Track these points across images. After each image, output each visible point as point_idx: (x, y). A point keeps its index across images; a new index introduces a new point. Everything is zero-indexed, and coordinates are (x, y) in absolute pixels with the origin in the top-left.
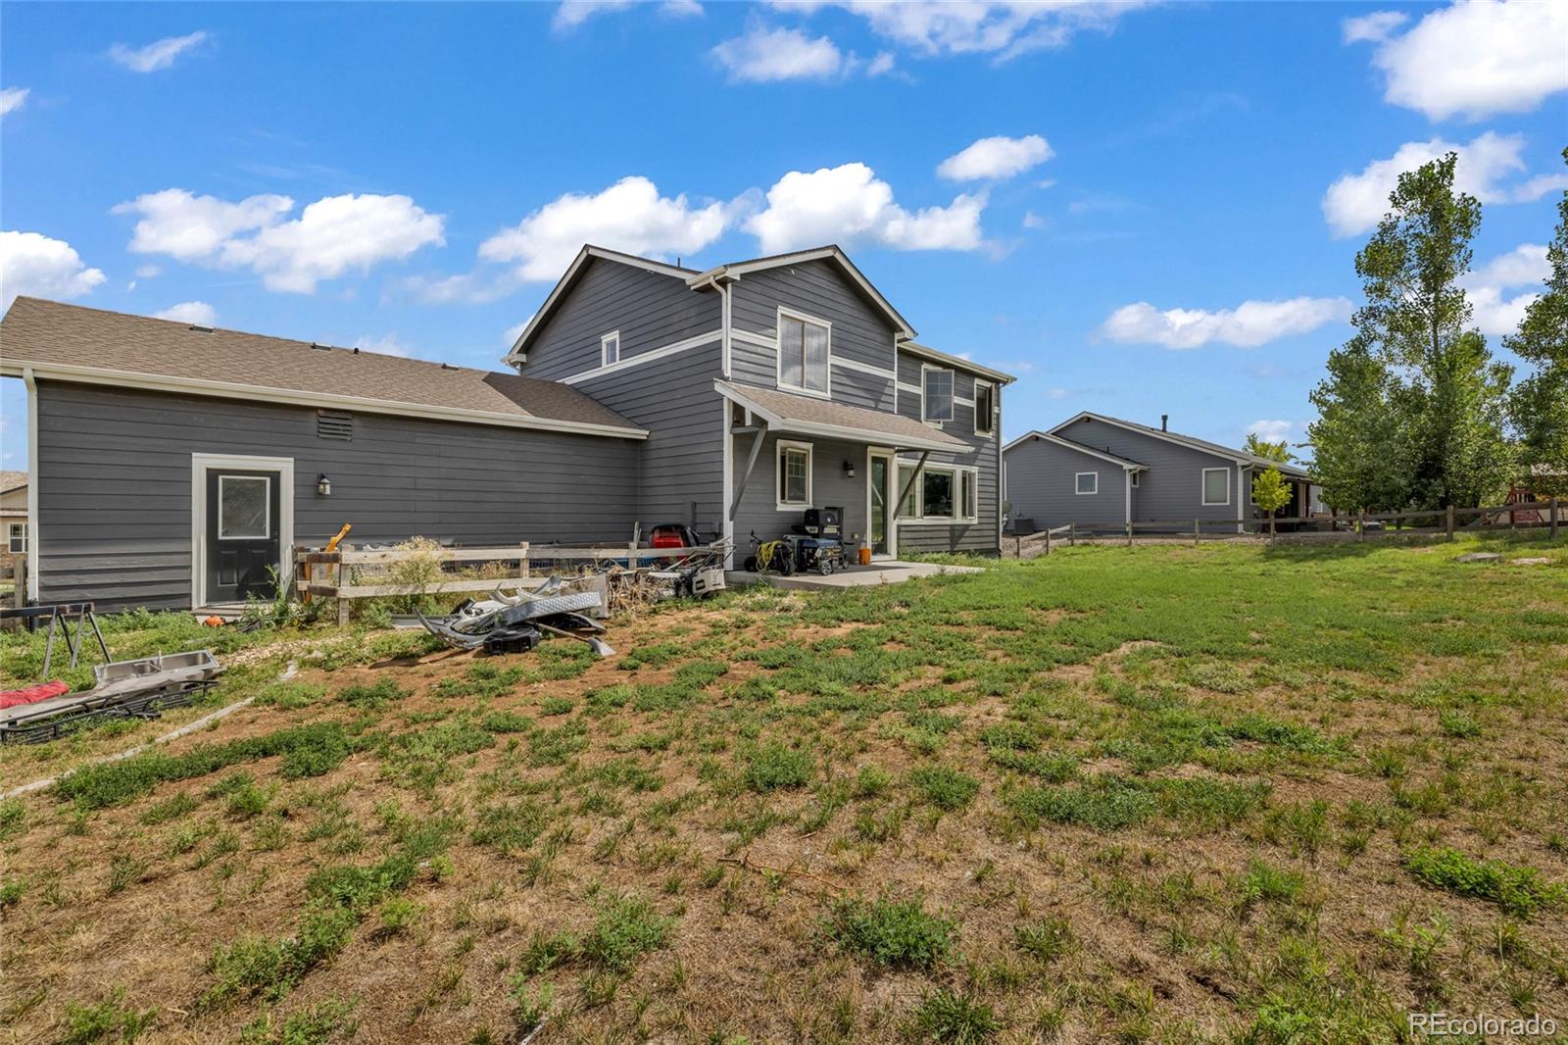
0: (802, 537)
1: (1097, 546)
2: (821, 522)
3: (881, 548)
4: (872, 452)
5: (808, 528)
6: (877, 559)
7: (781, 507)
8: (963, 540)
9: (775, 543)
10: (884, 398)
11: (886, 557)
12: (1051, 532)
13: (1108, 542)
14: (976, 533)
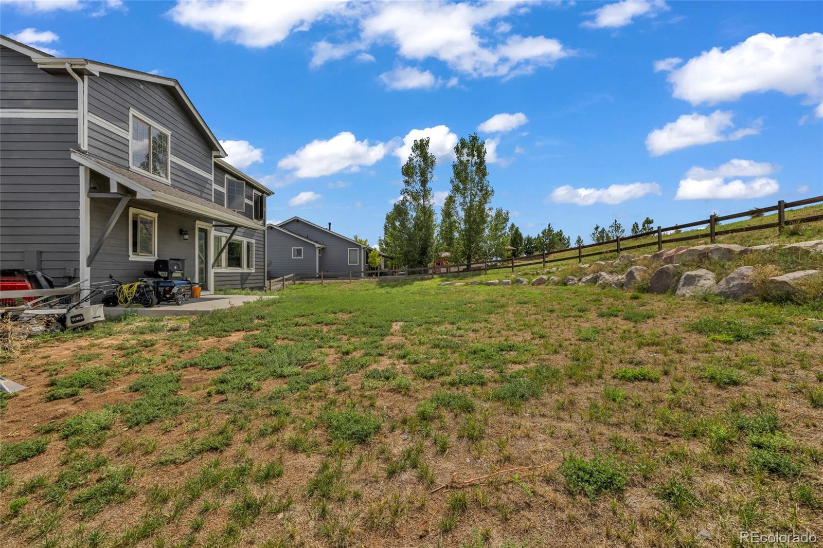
0: (156, 280)
1: (307, 284)
2: (170, 268)
3: (204, 287)
4: (199, 224)
5: (160, 273)
6: (203, 294)
7: (133, 258)
8: (247, 282)
9: (137, 284)
10: (206, 190)
11: (207, 293)
12: (286, 277)
13: (311, 282)
14: (253, 278)
